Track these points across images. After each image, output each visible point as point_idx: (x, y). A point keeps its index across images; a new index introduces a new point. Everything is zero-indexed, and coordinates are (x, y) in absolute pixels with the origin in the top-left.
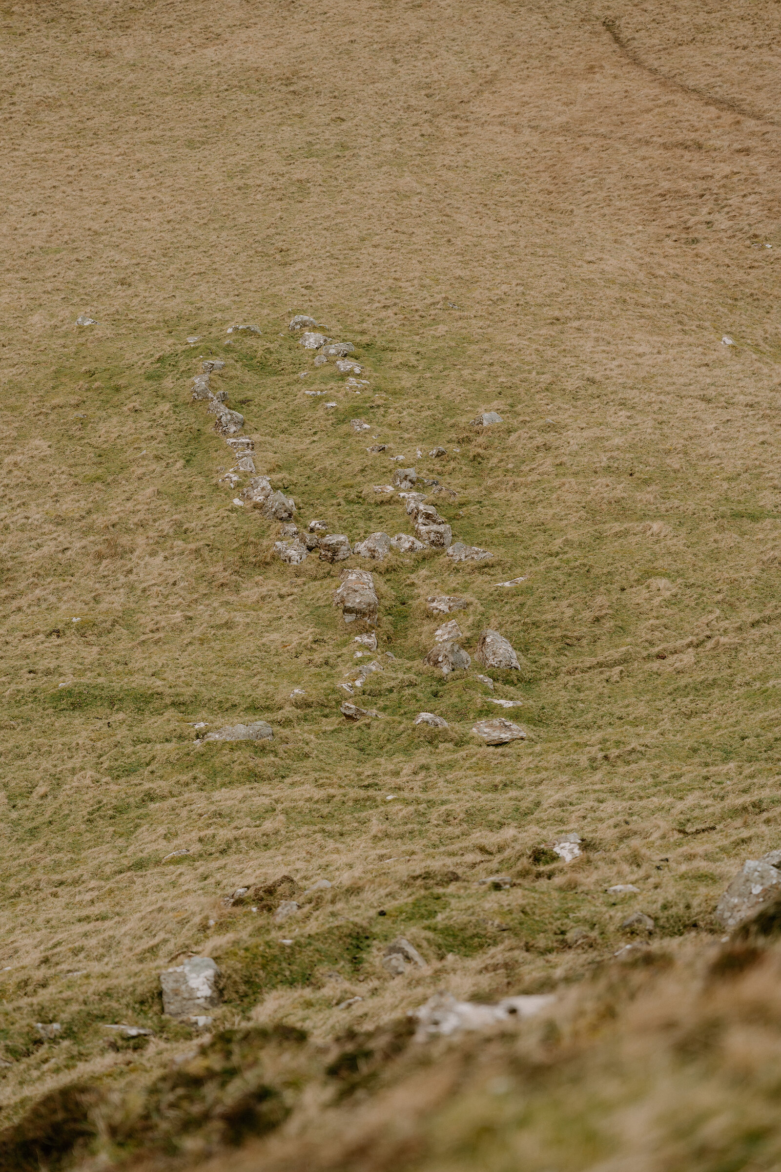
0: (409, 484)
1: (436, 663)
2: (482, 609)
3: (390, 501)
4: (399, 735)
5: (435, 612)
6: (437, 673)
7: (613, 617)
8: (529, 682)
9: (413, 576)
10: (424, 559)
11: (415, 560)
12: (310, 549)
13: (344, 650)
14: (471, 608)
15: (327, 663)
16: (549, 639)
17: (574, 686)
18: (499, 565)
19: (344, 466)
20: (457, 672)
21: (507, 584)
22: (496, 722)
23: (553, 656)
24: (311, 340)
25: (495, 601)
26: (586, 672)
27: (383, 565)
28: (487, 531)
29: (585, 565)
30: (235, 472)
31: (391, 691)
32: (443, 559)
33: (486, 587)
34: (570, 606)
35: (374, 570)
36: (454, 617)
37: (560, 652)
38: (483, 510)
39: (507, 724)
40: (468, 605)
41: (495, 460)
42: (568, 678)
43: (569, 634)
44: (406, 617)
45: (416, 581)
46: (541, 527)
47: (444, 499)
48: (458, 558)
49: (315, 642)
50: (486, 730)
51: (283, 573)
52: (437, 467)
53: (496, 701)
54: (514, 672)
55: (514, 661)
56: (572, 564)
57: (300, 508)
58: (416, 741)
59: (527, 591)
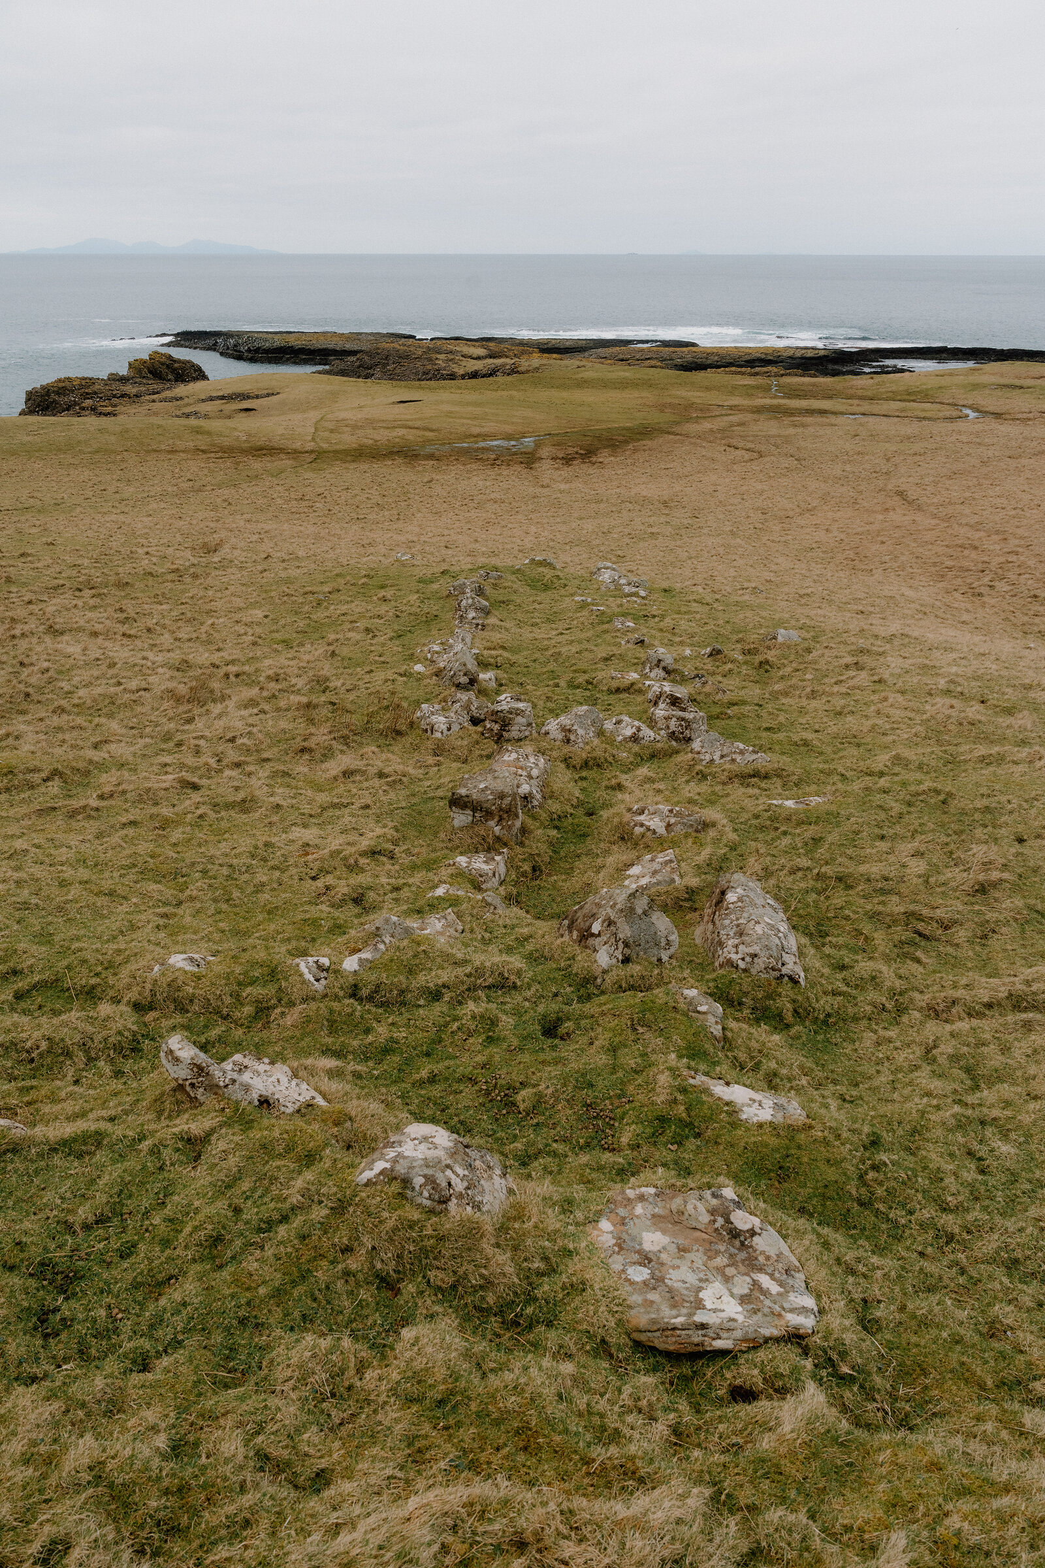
0: (662, 674)
1: (586, 936)
2: (733, 836)
3: (629, 688)
4: (268, 1226)
5: (638, 830)
6: (581, 963)
7: (1016, 888)
8: (825, 1022)
9: (625, 776)
10: (653, 756)
11: (636, 755)
12: (475, 721)
13: (417, 879)
14: (712, 833)
15: (358, 901)
16: (874, 916)
17: (954, 1058)
18: (778, 776)
19: (586, 654)
20: (635, 969)
21: (790, 803)
22: (698, 1208)
23: (887, 959)
24: (606, 576)
25: (762, 828)
26: (980, 1015)
27: (580, 752)
28: (764, 734)
29: (937, 792)
30: (442, 644)
31: (435, 995)
32: (683, 758)
33: (748, 803)
34: (918, 854)
35: (566, 760)
36: (674, 844)
37: (904, 951)
38: (764, 713)
39: (743, 1220)
40: (706, 825)
41: (789, 669)
42: (933, 1029)
43: (925, 912)
44: (585, 835)
45: (624, 783)
46: (855, 740)
47: (708, 695)
48: (708, 757)
49: (373, 853)
50: (653, 1240)
51: (416, 748)
52: (708, 667)
53: (719, 1090)
54: (786, 989)
55: (789, 959)
56: (913, 788)
57: (501, 685)
58: (321, 1275)
59: (831, 818)
